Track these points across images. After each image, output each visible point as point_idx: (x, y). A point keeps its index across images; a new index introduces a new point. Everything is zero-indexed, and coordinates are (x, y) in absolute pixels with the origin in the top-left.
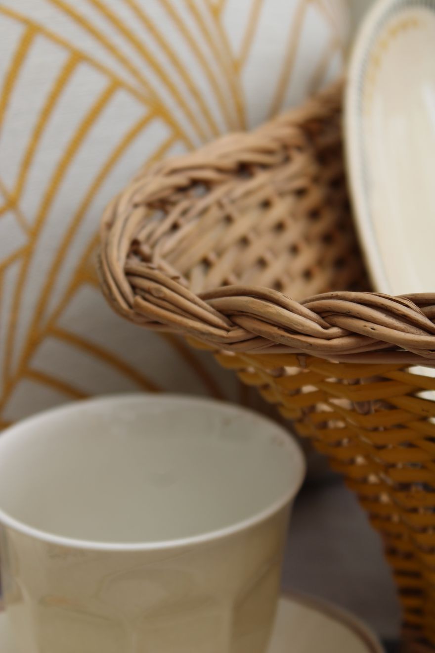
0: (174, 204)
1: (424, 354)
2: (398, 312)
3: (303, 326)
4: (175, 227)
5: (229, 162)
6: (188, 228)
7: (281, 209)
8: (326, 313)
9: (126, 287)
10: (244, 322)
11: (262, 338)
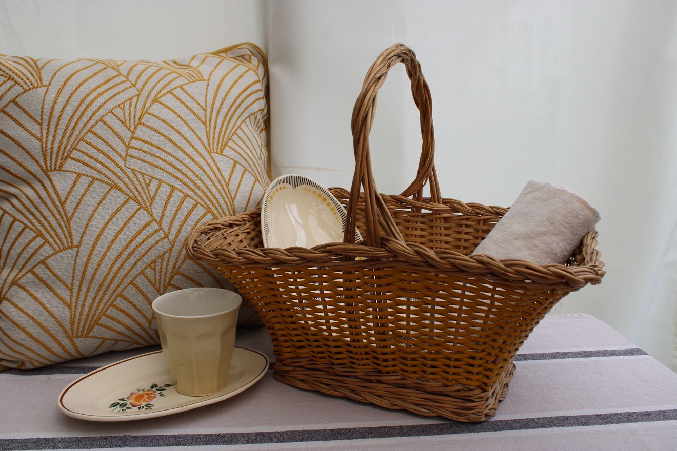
0: (209, 233)
1: (262, 262)
3: (233, 256)
4: (209, 239)
5: (226, 223)
6: (212, 239)
7: (241, 237)
8: (239, 254)
9: (192, 251)
10: (220, 256)
11: (224, 260)
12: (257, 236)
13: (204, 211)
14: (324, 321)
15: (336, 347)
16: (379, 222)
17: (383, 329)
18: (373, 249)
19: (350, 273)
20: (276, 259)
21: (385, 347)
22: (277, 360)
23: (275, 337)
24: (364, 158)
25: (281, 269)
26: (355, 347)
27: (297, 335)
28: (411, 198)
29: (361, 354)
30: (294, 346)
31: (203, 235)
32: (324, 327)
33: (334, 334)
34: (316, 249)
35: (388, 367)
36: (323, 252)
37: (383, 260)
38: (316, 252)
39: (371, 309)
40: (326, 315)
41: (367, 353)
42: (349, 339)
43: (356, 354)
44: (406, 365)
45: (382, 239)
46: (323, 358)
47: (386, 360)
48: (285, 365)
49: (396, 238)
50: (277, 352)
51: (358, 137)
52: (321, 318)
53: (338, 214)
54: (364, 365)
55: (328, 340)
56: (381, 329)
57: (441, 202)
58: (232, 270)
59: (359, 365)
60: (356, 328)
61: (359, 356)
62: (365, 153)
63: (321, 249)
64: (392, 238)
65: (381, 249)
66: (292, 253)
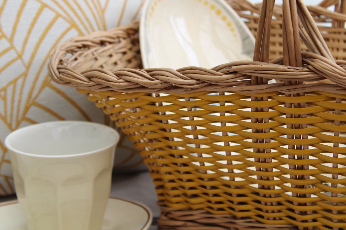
0: (76, 52)
1: (148, 87)
2: (140, 74)
3: (111, 79)
4: (76, 59)
5: (97, 40)
6: (80, 60)
7: (116, 58)
8: (119, 75)
9: (57, 72)
10: (94, 79)
11: (99, 84)
12: (135, 57)
13: (67, 25)
14: (225, 162)
15: (239, 196)
16: (300, 34)
17: (300, 173)
18: (292, 69)
19: (262, 99)
20: (166, 82)
21: (304, 196)
22: (162, 213)
23: (160, 183)
25: (172, 95)
26: (265, 196)
27: (189, 180)
28: (331, 9)
29: (272, 205)
30: (185, 195)
31: (69, 55)
32: (226, 170)
33: (237, 179)
34: (218, 69)
35: (306, 221)
36: (228, 73)
37: (305, 83)
38: (218, 73)
39: (286, 147)
40: (229, 154)
41: (279, 204)
42: (256, 186)
43: (266, 204)
44: (330, 220)
45: (304, 56)
46: (222, 209)
47: (304, 213)
48: (173, 219)
49: (322, 54)
50: (163, 203)
52: (222, 158)
53: (237, 32)
54: (275, 219)
55: (229, 186)
56: (299, 173)
58: (108, 97)
59: (268, 219)
60: (267, 170)
61: (269, 208)
63: (224, 69)
64: (318, 54)
65: (302, 69)
66: (187, 75)
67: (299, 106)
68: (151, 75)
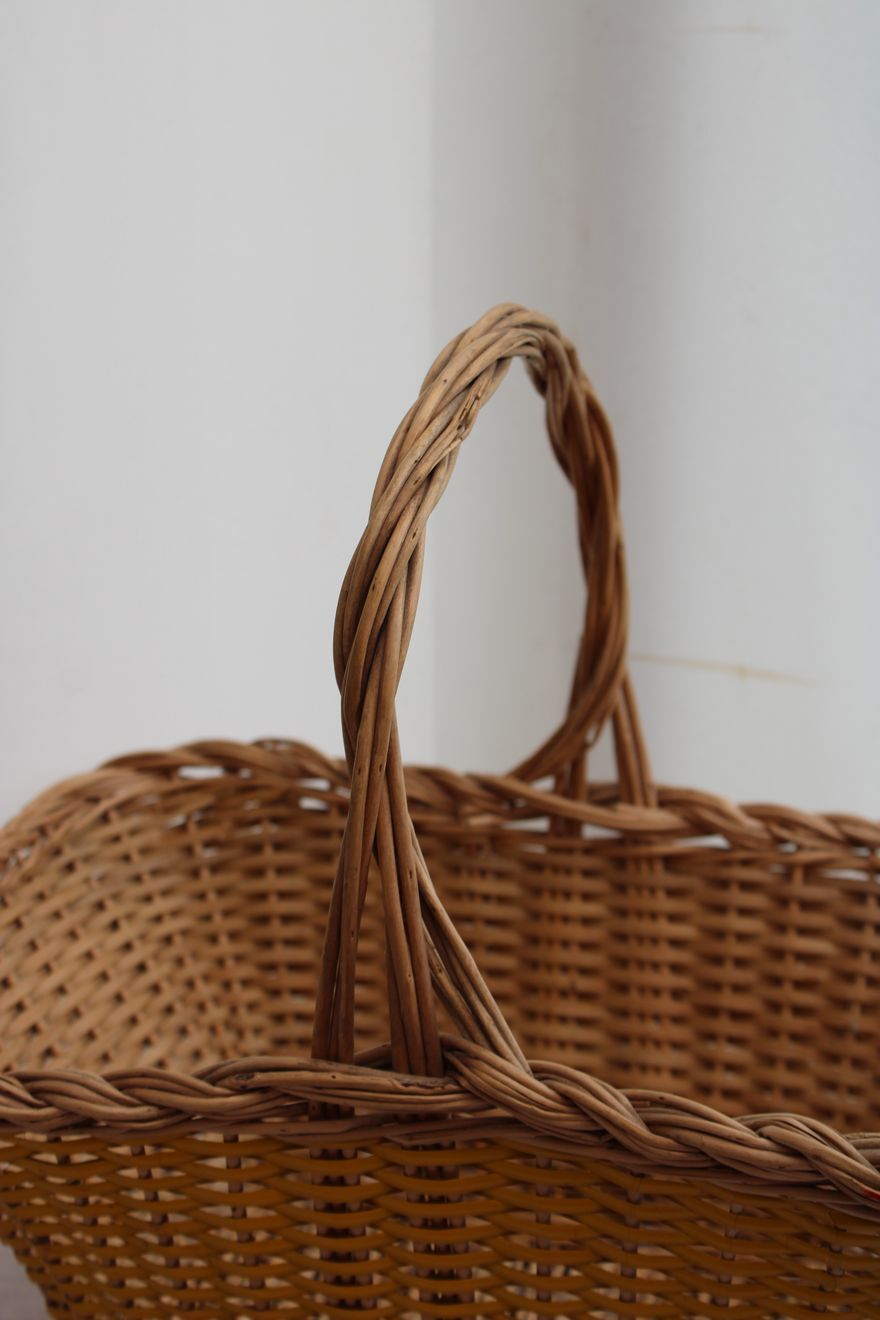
16: (435, 987)
18: (415, 1084)
20: (72, 1113)
24: (380, 776)
25: (93, 1139)
34: (214, 1076)
36: (243, 1090)
38: (218, 1090)
45: (449, 1047)
49: (494, 1046)
51: (358, 699)
57: (653, 799)
62: (382, 760)
63: (233, 1079)
64: (482, 1046)
65: (443, 1087)
66: (132, 1091)
67: (440, 1173)
68: (34, 1092)
